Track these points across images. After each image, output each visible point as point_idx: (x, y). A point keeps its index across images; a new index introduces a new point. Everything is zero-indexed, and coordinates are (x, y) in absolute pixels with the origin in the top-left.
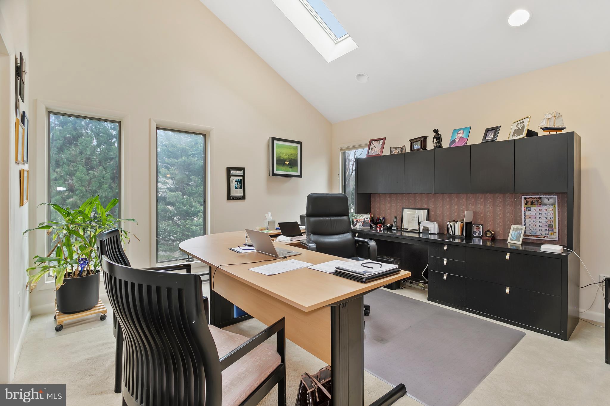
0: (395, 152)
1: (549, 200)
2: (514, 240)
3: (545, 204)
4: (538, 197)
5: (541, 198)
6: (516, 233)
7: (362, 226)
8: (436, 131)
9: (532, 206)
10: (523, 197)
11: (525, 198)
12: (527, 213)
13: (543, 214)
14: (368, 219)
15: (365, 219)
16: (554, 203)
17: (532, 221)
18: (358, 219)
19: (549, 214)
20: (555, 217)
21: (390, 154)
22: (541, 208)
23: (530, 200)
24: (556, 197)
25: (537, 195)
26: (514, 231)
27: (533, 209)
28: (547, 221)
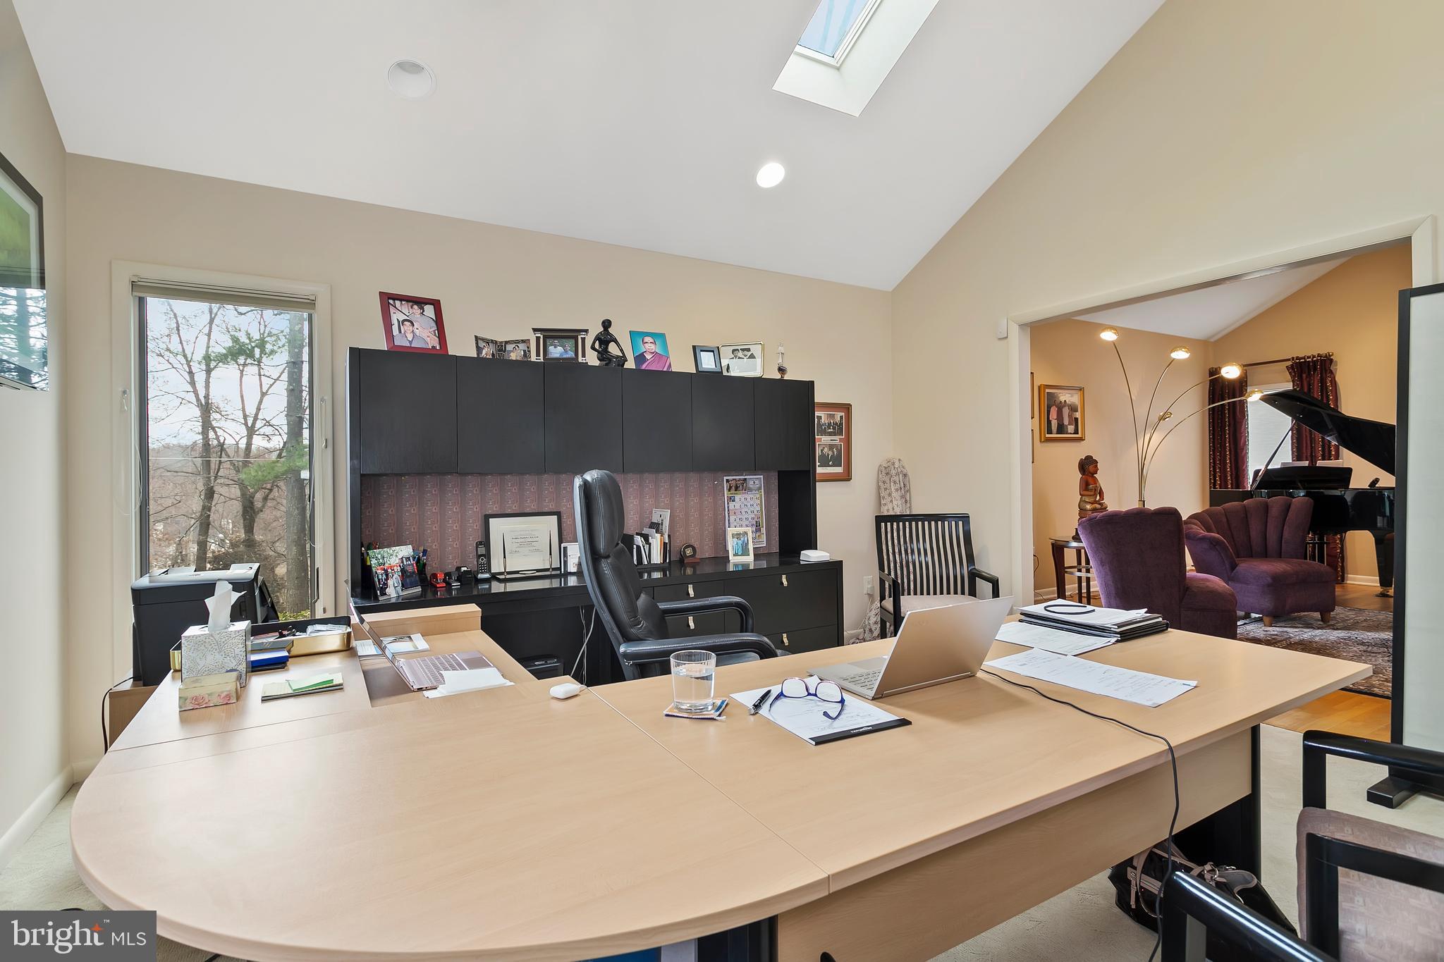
0: (487, 352)
1: (754, 483)
2: (740, 554)
3: (750, 490)
4: (743, 477)
5: (746, 479)
6: (740, 542)
7: (403, 586)
8: (607, 324)
9: (737, 494)
10: (725, 478)
11: (727, 481)
12: (731, 504)
13: (749, 505)
14: (410, 560)
15: (403, 562)
16: (760, 488)
17: (738, 520)
18: (386, 565)
19: (755, 505)
20: (761, 509)
21: (478, 354)
22: (746, 496)
23: (733, 483)
24: (762, 476)
25: (741, 475)
26: (735, 540)
27: (737, 497)
28: (754, 516)
